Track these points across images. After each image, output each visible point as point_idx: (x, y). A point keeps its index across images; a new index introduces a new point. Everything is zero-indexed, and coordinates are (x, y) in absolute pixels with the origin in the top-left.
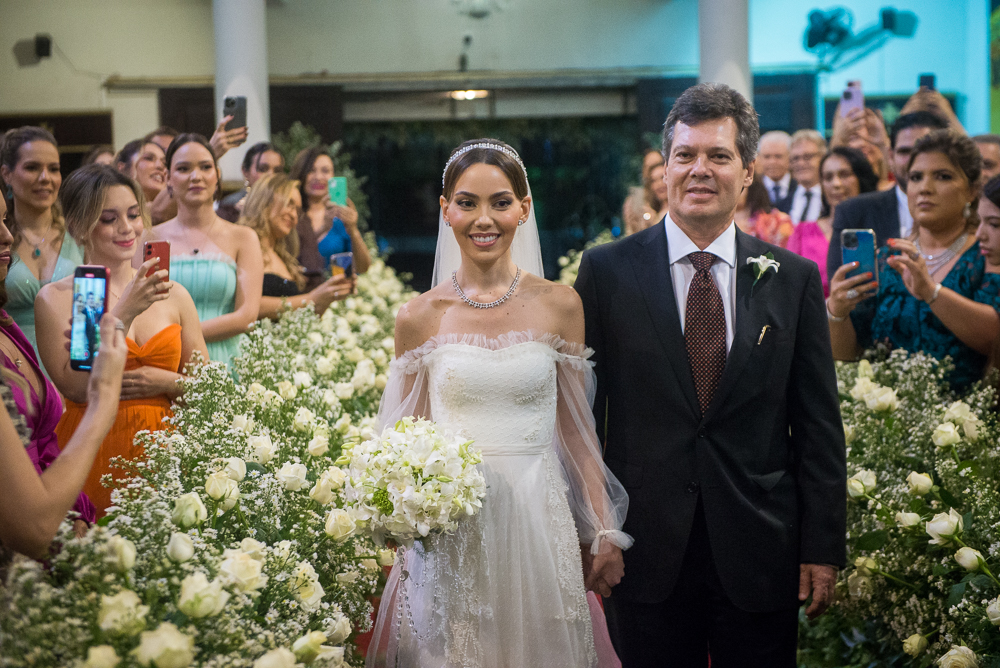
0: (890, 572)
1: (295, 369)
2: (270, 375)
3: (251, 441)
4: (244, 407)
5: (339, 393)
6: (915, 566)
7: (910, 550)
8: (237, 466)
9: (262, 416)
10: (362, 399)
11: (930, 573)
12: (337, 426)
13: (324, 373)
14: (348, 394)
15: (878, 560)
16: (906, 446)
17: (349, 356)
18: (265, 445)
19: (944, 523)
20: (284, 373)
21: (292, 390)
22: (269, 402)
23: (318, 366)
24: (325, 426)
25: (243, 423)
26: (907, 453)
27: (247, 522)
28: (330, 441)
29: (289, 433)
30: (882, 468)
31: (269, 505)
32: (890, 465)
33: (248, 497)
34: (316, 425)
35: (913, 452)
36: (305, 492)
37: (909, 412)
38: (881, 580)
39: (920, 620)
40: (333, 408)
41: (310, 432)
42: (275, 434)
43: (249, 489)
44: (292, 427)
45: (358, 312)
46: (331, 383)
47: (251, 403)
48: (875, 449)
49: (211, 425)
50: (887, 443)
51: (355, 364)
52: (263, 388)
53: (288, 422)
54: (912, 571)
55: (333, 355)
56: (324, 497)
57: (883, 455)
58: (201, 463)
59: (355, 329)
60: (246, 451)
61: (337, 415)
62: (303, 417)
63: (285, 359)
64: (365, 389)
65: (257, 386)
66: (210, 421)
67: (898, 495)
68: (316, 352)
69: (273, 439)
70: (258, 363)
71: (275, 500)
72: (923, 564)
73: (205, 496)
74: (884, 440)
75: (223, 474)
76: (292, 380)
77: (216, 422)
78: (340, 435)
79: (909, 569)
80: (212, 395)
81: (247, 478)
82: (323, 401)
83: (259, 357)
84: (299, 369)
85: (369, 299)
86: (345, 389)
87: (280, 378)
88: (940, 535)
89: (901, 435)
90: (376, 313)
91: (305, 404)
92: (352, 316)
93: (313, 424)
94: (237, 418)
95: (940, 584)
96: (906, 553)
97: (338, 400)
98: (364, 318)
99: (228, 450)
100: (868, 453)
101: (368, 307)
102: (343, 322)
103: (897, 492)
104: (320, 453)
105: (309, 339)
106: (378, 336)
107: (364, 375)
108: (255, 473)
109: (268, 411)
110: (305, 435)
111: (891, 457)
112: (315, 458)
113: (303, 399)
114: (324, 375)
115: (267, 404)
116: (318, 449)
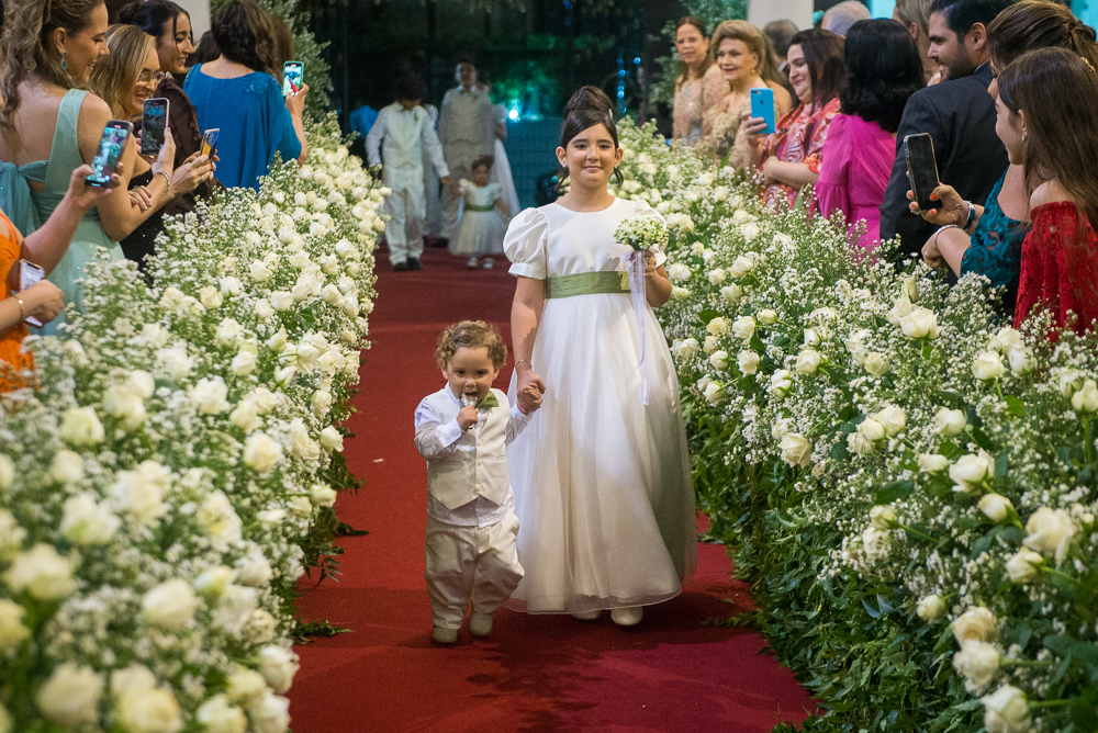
0: (912, 525)
1: (224, 274)
2: (191, 279)
3: (161, 355)
4: (157, 314)
5: (275, 304)
6: (940, 518)
7: (936, 499)
8: (142, 382)
9: (178, 328)
10: (307, 312)
11: (955, 525)
12: (271, 342)
13: (259, 279)
14: (288, 306)
15: (899, 512)
16: (946, 379)
17: (293, 261)
18: (179, 358)
19: (972, 467)
20: (209, 277)
21: (216, 298)
22: (187, 310)
23: (253, 270)
24: (254, 340)
25: (155, 333)
26: (947, 388)
27: (154, 447)
28: (262, 359)
29: (211, 349)
30: (915, 404)
31: (179, 428)
32: (925, 402)
33: (157, 418)
34: (242, 339)
35: (953, 387)
36: (225, 416)
37: (954, 340)
38: (901, 534)
39: (941, 581)
40: (268, 321)
41: (235, 347)
42: (193, 348)
43: (158, 409)
44: (215, 342)
45: (309, 208)
46: (268, 291)
47: (164, 309)
48: (908, 382)
49: (113, 333)
50: (923, 375)
51: (299, 271)
52: (180, 294)
53: (210, 336)
54: (936, 523)
55: (272, 257)
56: (248, 423)
57: (917, 389)
58: (98, 376)
59: (303, 228)
60: (156, 364)
61: (272, 329)
62: (228, 330)
63: (210, 261)
64: (311, 300)
65: (173, 291)
66: (113, 329)
67: (929, 437)
68: (250, 254)
69: (189, 352)
71: (186, 423)
72: (948, 516)
73: (102, 414)
74: (920, 371)
75: (124, 389)
76: (218, 286)
77: (120, 329)
78: (274, 353)
79: (932, 521)
80: (117, 299)
81: (155, 397)
82: (255, 312)
84: (228, 274)
86: (283, 299)
87: (205, 283)
88: (967, 481)
89: (939, 366)
90: (332, 211)
91: (233, 315)
92: (300, 213)
93: (240, 338)
94: (147, 327)
95: (964, 539)
96: (932, 503)
97: (273, 311)
98: (317, 216)
99: (133, 363)
100: (900, 387)
101: (322, 203)
102: (287, 220)
103: (929, 433)
104: (246, 372)
105: (245, 240)
106: (330, 238)
107: (310, 284)
108: (164, 391)
109: (186, 320)
110: (228, 351)
111: (926, 392)
112: (242, 378)
113: (229, 307)
114: (260, 282)
115: (184, 312)
116: (244, 367)
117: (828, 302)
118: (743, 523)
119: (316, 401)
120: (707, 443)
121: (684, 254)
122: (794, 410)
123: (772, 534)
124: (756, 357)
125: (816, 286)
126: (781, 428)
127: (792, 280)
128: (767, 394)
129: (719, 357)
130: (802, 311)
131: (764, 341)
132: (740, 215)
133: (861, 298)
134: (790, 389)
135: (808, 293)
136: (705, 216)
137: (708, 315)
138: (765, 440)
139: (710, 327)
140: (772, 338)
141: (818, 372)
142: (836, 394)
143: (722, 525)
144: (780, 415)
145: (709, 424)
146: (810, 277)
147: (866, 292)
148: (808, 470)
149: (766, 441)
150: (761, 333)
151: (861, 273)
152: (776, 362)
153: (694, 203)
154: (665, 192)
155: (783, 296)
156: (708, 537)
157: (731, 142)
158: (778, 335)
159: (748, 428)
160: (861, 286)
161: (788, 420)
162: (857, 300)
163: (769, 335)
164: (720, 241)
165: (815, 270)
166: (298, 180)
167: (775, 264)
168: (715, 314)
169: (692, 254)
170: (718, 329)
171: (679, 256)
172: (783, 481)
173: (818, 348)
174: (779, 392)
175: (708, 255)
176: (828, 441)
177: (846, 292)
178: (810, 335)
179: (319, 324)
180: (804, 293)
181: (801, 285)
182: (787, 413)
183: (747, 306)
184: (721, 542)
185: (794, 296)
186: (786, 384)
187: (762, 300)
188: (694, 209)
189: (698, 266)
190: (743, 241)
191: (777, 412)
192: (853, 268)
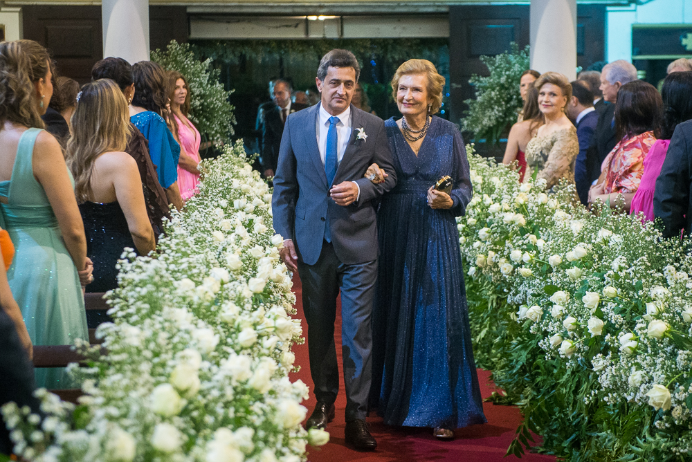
2: (195, 271)
3: (195, 334)
5: (252, 288)
13: (234, 268)
14: (260, 289)
18: (207, 337)
21: (215, 285)
22: (202, 296)
23: (228, 262)
25: (183, 316)
40: (250, 301)
41: (236, 324)
42: (208, 326)
44: (218, 320)
46: (241, 278)
47: (184, 296)
52: (192, 283)
53: (215, 314)
56: (262, 386)
62: (229, 311)
68: (224, 249)
70: (185, 260)
83: (185, 254)
85: (250, 199)
86: (257, 284)
93: (239, 319)
104: (249, 344)
109: (200, 305)
110: (231, 329)
114: (235, 271)
115: (200, 298)
116: (247, 340)
117: (653, 282)
118: (573, 440)
119: (284, 360)
120: (539, 379)
121: (520, 243)
122: (643, 364)
123: (607, 452)
124: (601, 323)
125: (645, 269)
126: (635, 378)
127: (623, 265)
128: (620, 351)
129: (569, 321)
130: (635, 289)
131: (602, 310)
132: (560, 214)
133: (684, 279)
134: (636, 348)
135: (639, 275)
136: (531, 214)
137: (551, 290)
138: (616, 385)
139: (554, 298)
140: (609, 308)
141: (665, 336)
142: (687, 354)
143: (552, 441)
144: (634, 368)
145: (542, 367)
146: (640, 263)
147: (684, 275)
148: (669, 413)
149: (619, 386)
150: (601, 305)
151: (677, 260)
152: (617, 326)
153: (522, 205)
154: (494, 196)
155: (617, 276)
156: (542, 450)
157: (546, 158)
158: (614, 305)
159: (604, 376)
160: (677, 269)
161: (641, 372)
162: (682, 281)
163: (606, 305)
164: (546, 233)
165: (643, 257)
166: (232, 190)
167: (602, 252)
168: (557, 289)
169: (526, 241)
170: (560, 299)
171: (517, 244)
172: (618, 413)
173: (658, 317)
174: (629, 351)
175: (540, 243)
176: (685, 391)
177: (672, 275)
178: (651, 308)
179: (272, 300)
180: (635, 275)
181: (633, 268)
182: (639, 367)
183: (583, 283)
184: (552, 453)
185: (627, 276)
186: (634, 344)
187: (598, 279)
188: (522, 209)
189: (535, 252)
190: (572, 234)
191: (632, 366)
192: (670, 256)
